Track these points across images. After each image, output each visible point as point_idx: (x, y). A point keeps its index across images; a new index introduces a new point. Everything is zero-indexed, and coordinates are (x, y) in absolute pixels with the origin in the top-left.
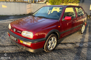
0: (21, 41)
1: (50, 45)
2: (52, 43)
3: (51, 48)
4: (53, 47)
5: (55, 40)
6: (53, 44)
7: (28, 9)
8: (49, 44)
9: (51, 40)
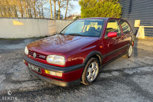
0: (47, 72)
1: (90, 74)
2: (93, 71)
3: (92, 79)
4: (93, 77)
5: (97, 67)
6: (94, 73)
7: (50, 26)
8: (88, 73)
9: (91, 67)
